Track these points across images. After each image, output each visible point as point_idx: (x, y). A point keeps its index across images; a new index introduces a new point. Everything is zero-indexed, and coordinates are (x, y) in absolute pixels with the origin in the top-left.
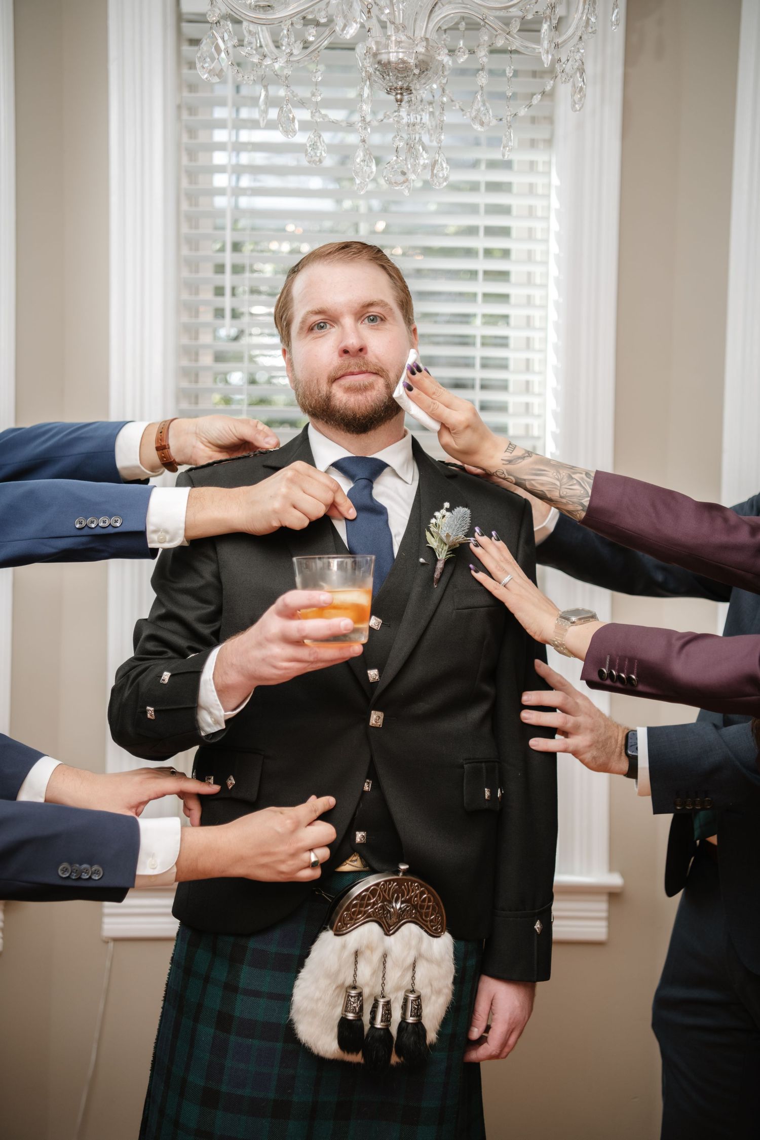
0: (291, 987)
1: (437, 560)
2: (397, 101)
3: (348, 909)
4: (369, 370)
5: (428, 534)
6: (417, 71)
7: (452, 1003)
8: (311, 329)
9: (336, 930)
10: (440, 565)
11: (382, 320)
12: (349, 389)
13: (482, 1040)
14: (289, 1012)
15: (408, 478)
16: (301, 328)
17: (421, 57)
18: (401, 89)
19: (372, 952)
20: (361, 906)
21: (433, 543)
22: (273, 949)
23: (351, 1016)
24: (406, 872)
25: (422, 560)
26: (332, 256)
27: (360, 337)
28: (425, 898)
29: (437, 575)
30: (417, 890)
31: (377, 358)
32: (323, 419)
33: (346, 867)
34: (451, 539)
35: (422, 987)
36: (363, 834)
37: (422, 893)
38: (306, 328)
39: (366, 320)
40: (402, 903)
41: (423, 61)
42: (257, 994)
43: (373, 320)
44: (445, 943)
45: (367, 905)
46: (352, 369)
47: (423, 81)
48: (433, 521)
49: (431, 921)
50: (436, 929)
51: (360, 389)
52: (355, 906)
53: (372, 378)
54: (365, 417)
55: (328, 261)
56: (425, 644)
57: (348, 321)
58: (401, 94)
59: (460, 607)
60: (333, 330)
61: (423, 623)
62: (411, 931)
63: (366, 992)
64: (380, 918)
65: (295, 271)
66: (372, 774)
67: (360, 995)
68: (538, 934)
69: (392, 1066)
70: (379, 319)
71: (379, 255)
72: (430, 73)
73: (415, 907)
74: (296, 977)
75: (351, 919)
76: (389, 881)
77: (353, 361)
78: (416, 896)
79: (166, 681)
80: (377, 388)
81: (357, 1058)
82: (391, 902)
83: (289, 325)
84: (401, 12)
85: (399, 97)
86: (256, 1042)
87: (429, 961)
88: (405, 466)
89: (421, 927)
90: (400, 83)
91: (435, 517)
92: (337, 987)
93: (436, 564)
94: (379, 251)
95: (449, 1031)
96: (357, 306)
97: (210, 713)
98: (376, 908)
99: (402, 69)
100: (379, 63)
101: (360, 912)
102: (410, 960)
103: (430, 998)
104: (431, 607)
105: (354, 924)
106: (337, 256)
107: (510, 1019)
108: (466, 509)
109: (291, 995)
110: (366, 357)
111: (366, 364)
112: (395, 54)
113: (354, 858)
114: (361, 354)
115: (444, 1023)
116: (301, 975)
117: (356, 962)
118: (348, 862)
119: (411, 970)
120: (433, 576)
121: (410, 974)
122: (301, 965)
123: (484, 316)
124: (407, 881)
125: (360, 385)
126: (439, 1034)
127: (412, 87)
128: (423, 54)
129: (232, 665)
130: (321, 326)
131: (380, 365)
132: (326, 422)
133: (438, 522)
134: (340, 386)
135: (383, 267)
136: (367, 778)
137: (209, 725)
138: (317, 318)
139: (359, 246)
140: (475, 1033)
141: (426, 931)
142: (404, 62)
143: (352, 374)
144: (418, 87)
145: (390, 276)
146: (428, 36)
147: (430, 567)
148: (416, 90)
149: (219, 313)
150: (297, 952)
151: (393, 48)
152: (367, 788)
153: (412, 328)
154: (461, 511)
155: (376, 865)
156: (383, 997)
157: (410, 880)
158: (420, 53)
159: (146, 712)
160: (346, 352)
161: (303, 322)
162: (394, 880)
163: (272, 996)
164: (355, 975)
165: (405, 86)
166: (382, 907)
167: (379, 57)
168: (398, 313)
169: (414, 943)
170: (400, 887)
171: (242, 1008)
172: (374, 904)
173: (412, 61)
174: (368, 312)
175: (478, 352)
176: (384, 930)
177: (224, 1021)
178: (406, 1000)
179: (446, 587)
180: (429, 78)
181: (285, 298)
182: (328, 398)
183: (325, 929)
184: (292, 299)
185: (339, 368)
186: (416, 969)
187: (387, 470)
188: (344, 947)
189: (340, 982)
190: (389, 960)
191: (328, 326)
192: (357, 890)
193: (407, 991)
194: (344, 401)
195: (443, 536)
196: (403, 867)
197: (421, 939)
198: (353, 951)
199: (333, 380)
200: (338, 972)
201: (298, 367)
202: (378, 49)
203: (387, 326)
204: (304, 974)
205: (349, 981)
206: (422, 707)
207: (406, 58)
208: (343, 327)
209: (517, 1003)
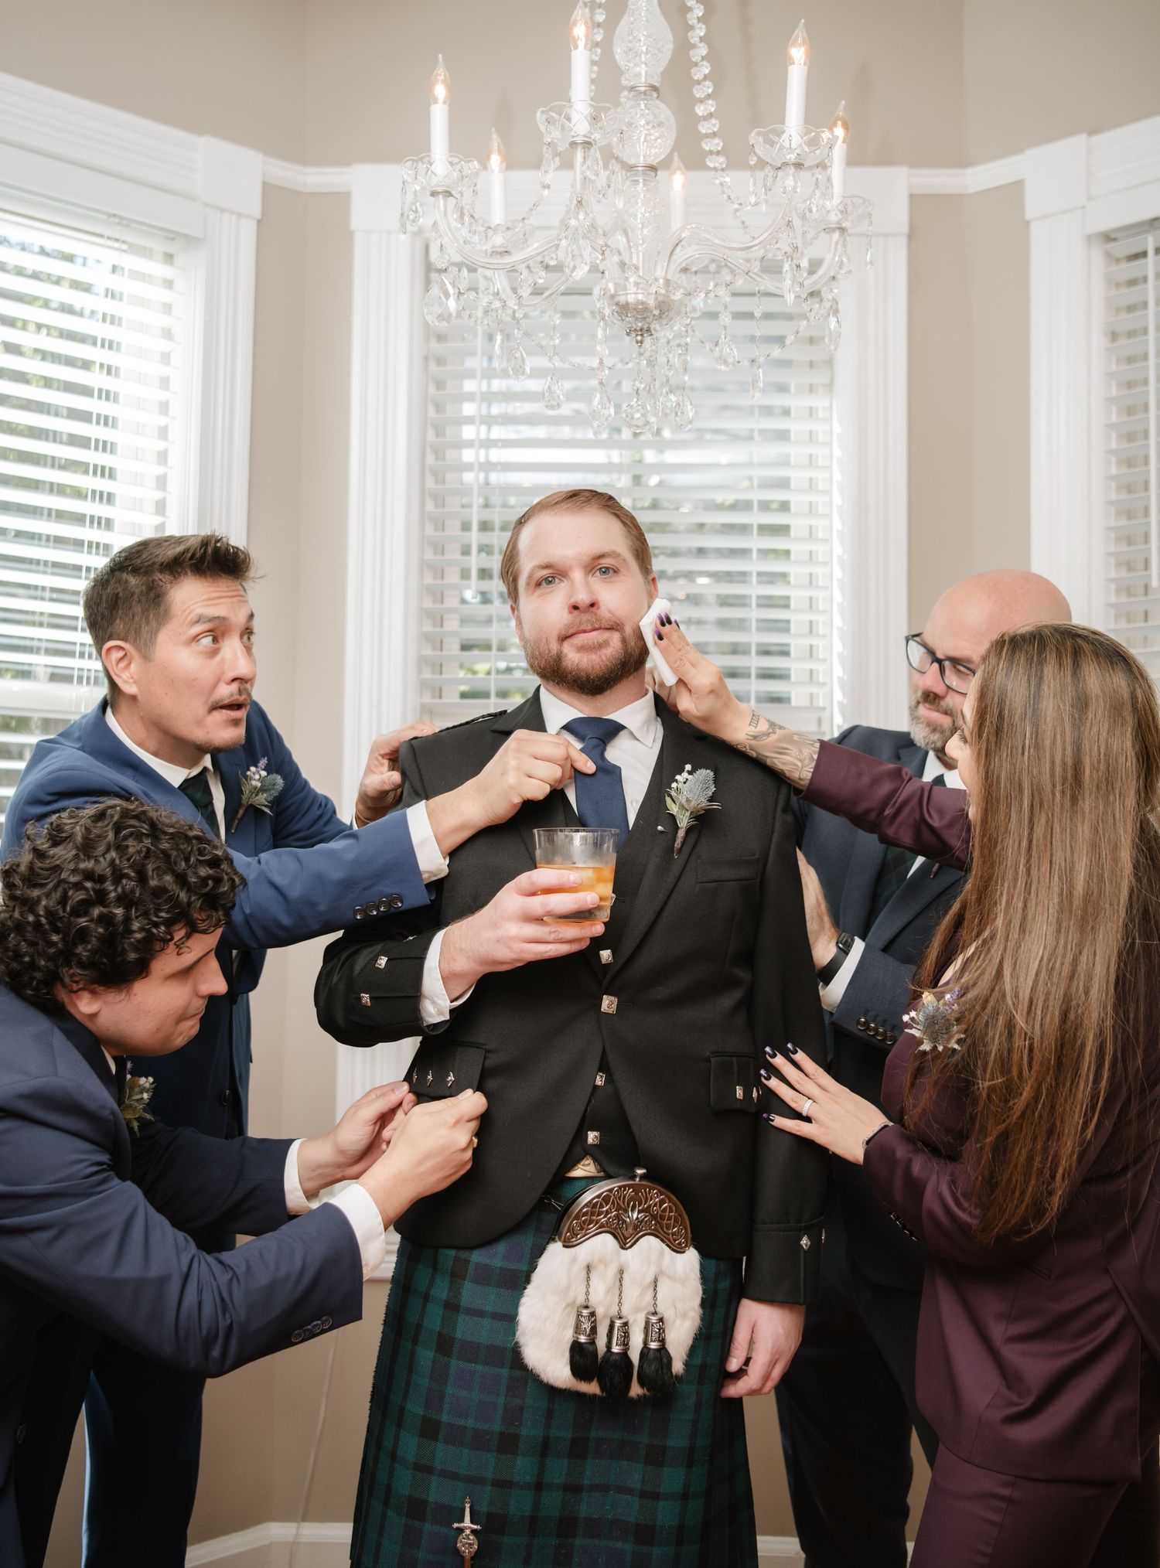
0: (515, 1305)
1: (677, 828)
2: (637, 342)
3: (577, 1217)
4: (603, 626)
5: (668, 799)
6: (656, 312)
7: (700, 1329)
8: (538, 584)
9: (564, 1241)
10: (681, 833)
11: (615, 571)
12: (582, 649)
13: (741, 1373)
14: (514, 1334)
15: (649, 740)
16: (528, 584)
17: (661, 298)
18: (641, 330)
19: (606, 1266)
20: (592, 1214)
21: (673, 809)
22: (498, 1263)
23: (583, 1339)
24: (643, 1177)
25: (660, 828)
26: (558, 506)
27: (590, 591)
28: (666, 1207)
29: (678, 844)
30: (656, 1197)
31: (610, 612)
32: (553, 681)
33: (578, 1172)
34: (693, 803)
35: (664, 1309)
36: (596, 1133)
37: (662, 1202)
38: (533, 583)
39: (598, 573)
40: (639, 1212)
41: (664, 302)
42: (480, 1313)
43: (604, 572)
44: (691, 1259)
45: (600, 1214)
46: (584, 627)
47: (664, 322)
48: (674, 785)
49: (673, 1234)
50: (680, 1244)
51: (594, 648)
52: (585, 1214)
53: (606, 635)
54: (600, 678)
55: (556, 511)
56: (664, 920)
57: (577, 575)
58: (642, 335)
59: (704, 880)
60: (562, 584)
61: (662, 897)
62: (650, 1244)
63: (600, 1311)
64: (615, 1229)
65: (521, 522)
66: (603, 1067)
67: (593, 1314)
68: (805, 1251)
69: (632, 1399)
70: (611, 571)
71: (610, 503)
72: (672, 314)
73: (654, 1217)
74: (521, 1295)
75: (582, 1229)
76: (624, 1187)
77: (585, 617)
78: (655, 1205)
79: (383, 966)
80: (612, 644)
81: (592, 1388)
82: (626, 1211)
83: (515, 580)
84: (641, 254)
85: (639, 338)
86: (479, 1368)
87: (672, 1278)
88: (646, 727)
89: (662, 1241)
90: (640, 324)
91: (676, 781)
92: (567, 1306)
93: (677, 833)
94: (611, 498)
95: (698, 1361)
96: (586, 559)
97: (434, 1002)
98: (610, 1218)
99: (641, 311)
100: (617, 304)
101: (591, 1222)
102: (650, 1278)
103: (674, 1322)
104: (671, 880)
105: (585, 1235)
106: (564, 506)
107: (773, 1348)
108: (708, 771)
109: (516, 1315)
110: (598, 612)
111: (599, 620)
112: (633, 296)
113: (587, 1162)
114: (593, 609)
115: (693, 1351)
116: (527, 1292)
117: (588, 1278)
118: (580, 1166)
119: (652, 1289)
120: (673, 846)
121: (651, 1293)
122: (528, 1281)
123: (759, 574)
124: (645, 1187)
125: (594, 643)
126: (687, 1364)
127: (652, 327)
128: (664, 295)
129: (461, 949)
130: (549, 581)
131: (614, 619)
132: (558, 684)
133: (680, 785)
134: (572, 645)
135: (617, 516)
136: (600, 1070)
137: (431, 1016)
138: (545, 573)
139: (587, 494)
140: (734, 1365)
141: (668, 1245)
142: (643, 303)
143: (585, 632)
144: (658, 327)
145: (625, 524)
146: (669, 277)
147: (670, 836)
148: (655, 330)
149: (465, 574)
150: (524, 1268)
151: (631, 288)
152: (600, 1081)
153: (651, 578)
154: (705, 774)
155: (610, 1169)
156: (620, 1318)
157: (648, 1187)
158: (661, 295)
159: (360, 999)
160: (576, 608)
161: (530, 577)
162: (630, 1186)
163: (496, 1316)
164: (587, 1293)
165: (645, 327)
166: (617, 1217)
167: (617, 299)
168: (633, 564)
169: (654, 1257)
170: (637, 1194)
171: (465, 1329)
172: (607, 1212)
173: (651, 302)
174: (599, 564)
175: (754, 614)
176: (619, 1243)
177: (444, 1344)
178: (647, 1323)
179: (689, 857)
180: (671, 319)
181: (511, 552)
182: (559, 658)
183: (554, 1240)
184: (518, 553)
185: (570, 626)
186: (658, 1289)
187: (623, 733)
188: (574, 1260)
189: (570, 1299)
190: (625, 1276)
191: (557, 581)
192: (588, 1197)
193: (648, 1313)
194: (576, 662)
195: (684, 801)
196: (640, 1172)
197: (662, 1253)
198: (584, 1264)
199: (564, 638)
200: (568, 1288)
201: (526, 627)
202: (616, 291)
203: (621, 578)
204: (530, 1290)
205: (581, 1300)
206: (661, 992)
207: (644, 300)
208: (572, 581)
209: (781, 1331)
